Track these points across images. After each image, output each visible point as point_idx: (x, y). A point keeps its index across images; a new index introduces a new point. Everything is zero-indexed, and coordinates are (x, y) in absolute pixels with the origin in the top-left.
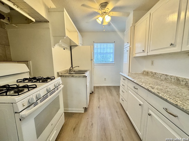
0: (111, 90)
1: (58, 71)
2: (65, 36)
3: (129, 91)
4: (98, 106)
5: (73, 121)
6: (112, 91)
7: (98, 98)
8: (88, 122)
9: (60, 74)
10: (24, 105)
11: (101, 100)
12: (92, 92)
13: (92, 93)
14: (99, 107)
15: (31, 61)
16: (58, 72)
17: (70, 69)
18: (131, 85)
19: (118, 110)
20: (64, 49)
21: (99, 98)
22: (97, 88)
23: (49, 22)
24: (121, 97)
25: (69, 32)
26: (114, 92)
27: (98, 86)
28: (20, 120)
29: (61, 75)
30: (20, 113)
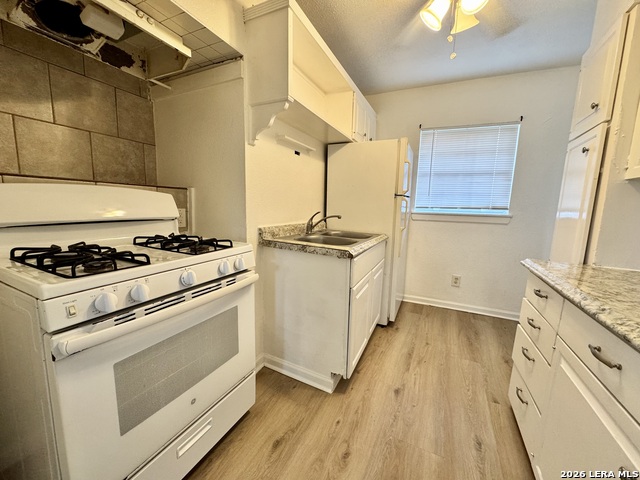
0: (476, 334)
1: (260, 227)
2: (287, 100)
3: (564, 365)
4: (397, 386)
5: (283, 413)
6: (483, 338)
7: (405, 351)
8: (333, 438)
9: (268, 237)
10: (72, 312)
11: (419, 363)
12: (390, 323)
13: (386, 327)
14: (397, 392)
15: (193, 189)
16: (260, 229)
17: (308, 224)
18: (581, 335)
19: (489, 438)
20: (297, 153)
21: (410, 355)
22: (413, 312)
23: (244, 57)
24: (515, 381)
25: (325, 93)
26: (490, 346)
27: (423, 305)
28: (54, 359)
29: (270, 238)
30: (55, 337)
